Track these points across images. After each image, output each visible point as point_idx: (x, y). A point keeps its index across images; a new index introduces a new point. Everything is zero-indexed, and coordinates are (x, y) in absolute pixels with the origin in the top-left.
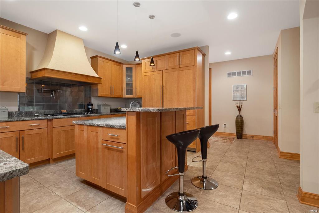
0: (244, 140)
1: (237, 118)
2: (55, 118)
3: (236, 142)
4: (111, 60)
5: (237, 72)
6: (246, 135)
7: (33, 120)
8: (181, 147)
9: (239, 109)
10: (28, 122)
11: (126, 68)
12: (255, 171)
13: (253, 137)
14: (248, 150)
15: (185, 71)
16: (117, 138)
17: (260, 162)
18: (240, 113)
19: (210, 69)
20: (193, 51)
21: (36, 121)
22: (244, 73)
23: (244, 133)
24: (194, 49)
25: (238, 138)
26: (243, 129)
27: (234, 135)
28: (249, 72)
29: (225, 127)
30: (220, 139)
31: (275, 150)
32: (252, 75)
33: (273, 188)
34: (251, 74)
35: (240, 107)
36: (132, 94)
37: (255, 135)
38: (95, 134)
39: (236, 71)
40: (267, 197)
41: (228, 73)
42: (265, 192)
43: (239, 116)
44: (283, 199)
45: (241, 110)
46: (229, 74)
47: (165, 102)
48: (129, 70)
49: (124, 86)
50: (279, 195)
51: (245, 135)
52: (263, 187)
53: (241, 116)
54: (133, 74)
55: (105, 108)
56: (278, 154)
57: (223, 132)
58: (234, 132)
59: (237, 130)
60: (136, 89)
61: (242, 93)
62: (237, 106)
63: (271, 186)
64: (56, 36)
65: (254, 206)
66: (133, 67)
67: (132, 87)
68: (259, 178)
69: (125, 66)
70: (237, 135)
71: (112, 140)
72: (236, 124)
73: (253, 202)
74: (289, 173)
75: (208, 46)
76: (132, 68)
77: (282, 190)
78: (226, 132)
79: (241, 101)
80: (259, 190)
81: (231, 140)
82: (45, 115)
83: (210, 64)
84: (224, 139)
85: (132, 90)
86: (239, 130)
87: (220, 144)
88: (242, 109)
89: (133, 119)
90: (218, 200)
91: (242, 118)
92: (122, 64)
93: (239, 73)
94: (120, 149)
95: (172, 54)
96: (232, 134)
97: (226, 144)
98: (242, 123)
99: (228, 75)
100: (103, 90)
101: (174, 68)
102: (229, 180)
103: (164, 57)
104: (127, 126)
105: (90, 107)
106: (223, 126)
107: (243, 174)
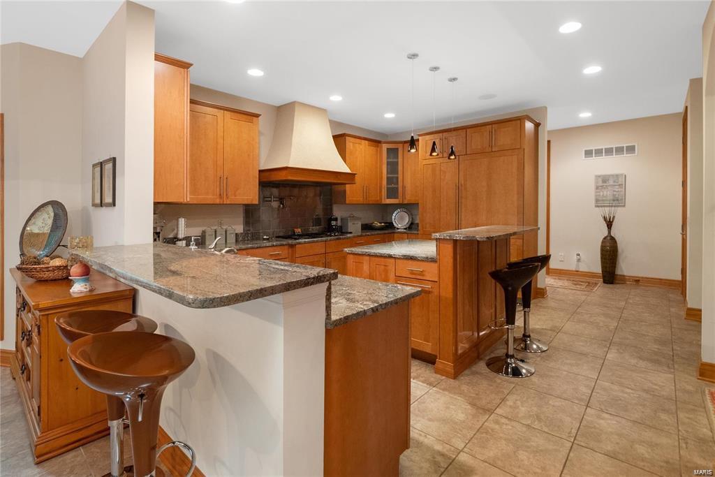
0: (618, 285)
1: (603, 242)
2: (300, 243)
3: (601, 290)
4: (365, 139)
5: (605, 149)
6: (624, 276)
7: (274, 246)
8: (510, 288)
9: (609, 224)
10: (268, 249)
11: (388, 149)
12: (631, 338)
13: (639, 280)
14: (623, 303)
15: (502, 158)
16: (422, 273)
17: (643, 323)
18: (609, 232)
19: (549, 142)
20: (519, 122)
21: (275, 248)
22: (619, 150)
23: (618, 272)
24: (520, 119)
25: (605, 282)
26: (615, 264)
27: (598, 277)
28: (631, 149)
29: (579, 260)
30: (566, 283)
31: (681, 305)
32: (636, 154)
33: (658, 360)
34: (634, 153)
35: (610, 219)
36: (396, 197)
37: (642, 278)
38: (383, 267)
39: (603, 146)
40: (644, 369)
41: (586, 151)
42: (642, 364)
43: (609, 238)
44: (671, 373)
45: (611, 225)
46: (588, 153)
47: (463, 214)
48: (393, 152)
49: (385, 182)
50: (666, 369)
51: (621, 275)
52: (640, 358)
53: (613, 239)
54: (400, 160)
55: (354, 224)
56: (683, 313)
57: (574, 269)
58: (598, 269)
59: (603, 267)
60: (404, 187)
61: (614, 191)
62: (605, 219)
63: (656, 357)
64: (294, 112)
65: (620, 378)
66: (400, 147)
67: (398, 184)
68: (636, 347)
69: (385, 147)
70: (604, 277)
71: (414, 276)
72: (602, 254)
73: (620, 373)
74: (694, 342)
75: (546, 108)
76: (398, 149)
77: (672, 362)
78: (581, 270)
79: (613, 208)
80: (633, 361)
81: (591, 285)
82: (277, 237)
83: (548, 131)
84: (576, 284)
85: (397, 188)
86: (608, 265)
87: (566, 291)
88: (614, 224)
89: (449, 248)
90: (566, 368)
91: (616, 242)
92: (379, 142)
93: (609, 151)
94: (427, 289)
95: (478, 126)
96: (593, 275)
97: (578, 292)
98: (613, 252)
99: (586, 154)
100: (353, 193)
101: (482, 153)
102: (583, 346)
103: (462, 133)
104: (438, 257)
105: (333, 223)
106: (575, 258)
107: (609, 339)
